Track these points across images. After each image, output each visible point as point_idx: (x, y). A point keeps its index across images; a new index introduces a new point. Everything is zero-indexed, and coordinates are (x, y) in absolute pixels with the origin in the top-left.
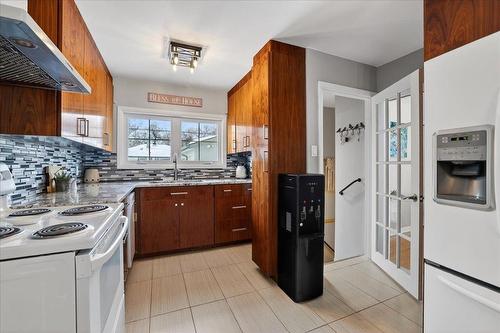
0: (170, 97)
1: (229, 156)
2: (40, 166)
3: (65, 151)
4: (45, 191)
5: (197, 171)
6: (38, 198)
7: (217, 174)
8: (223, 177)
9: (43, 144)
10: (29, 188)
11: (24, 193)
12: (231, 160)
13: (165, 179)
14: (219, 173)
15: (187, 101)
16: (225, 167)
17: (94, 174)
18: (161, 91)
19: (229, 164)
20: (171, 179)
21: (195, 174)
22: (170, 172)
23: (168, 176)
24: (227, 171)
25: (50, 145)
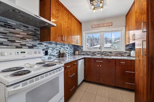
0: (99, 25)
1: (127, 46)
2: (58, 50)
3: (67, 46)
4: (59, 57)
5: (110, 52)
6: (57, 58)
7: (120, 54)
8: (123, 56)
9: (59, 44)
10: (54, 56)
11: (52, 57)
12: (128, 48)
13: (97, 55)
14: (121, 54)
15: (105, 25)
16: (124, 51)
17: (77, 52)
18: (96, 23)
19: (126, 50)
20: (99, 55)
21: (109, 54)
22: (99, 52)
23: (98, 54)
24: (125, 53)
25: (61, 44)
